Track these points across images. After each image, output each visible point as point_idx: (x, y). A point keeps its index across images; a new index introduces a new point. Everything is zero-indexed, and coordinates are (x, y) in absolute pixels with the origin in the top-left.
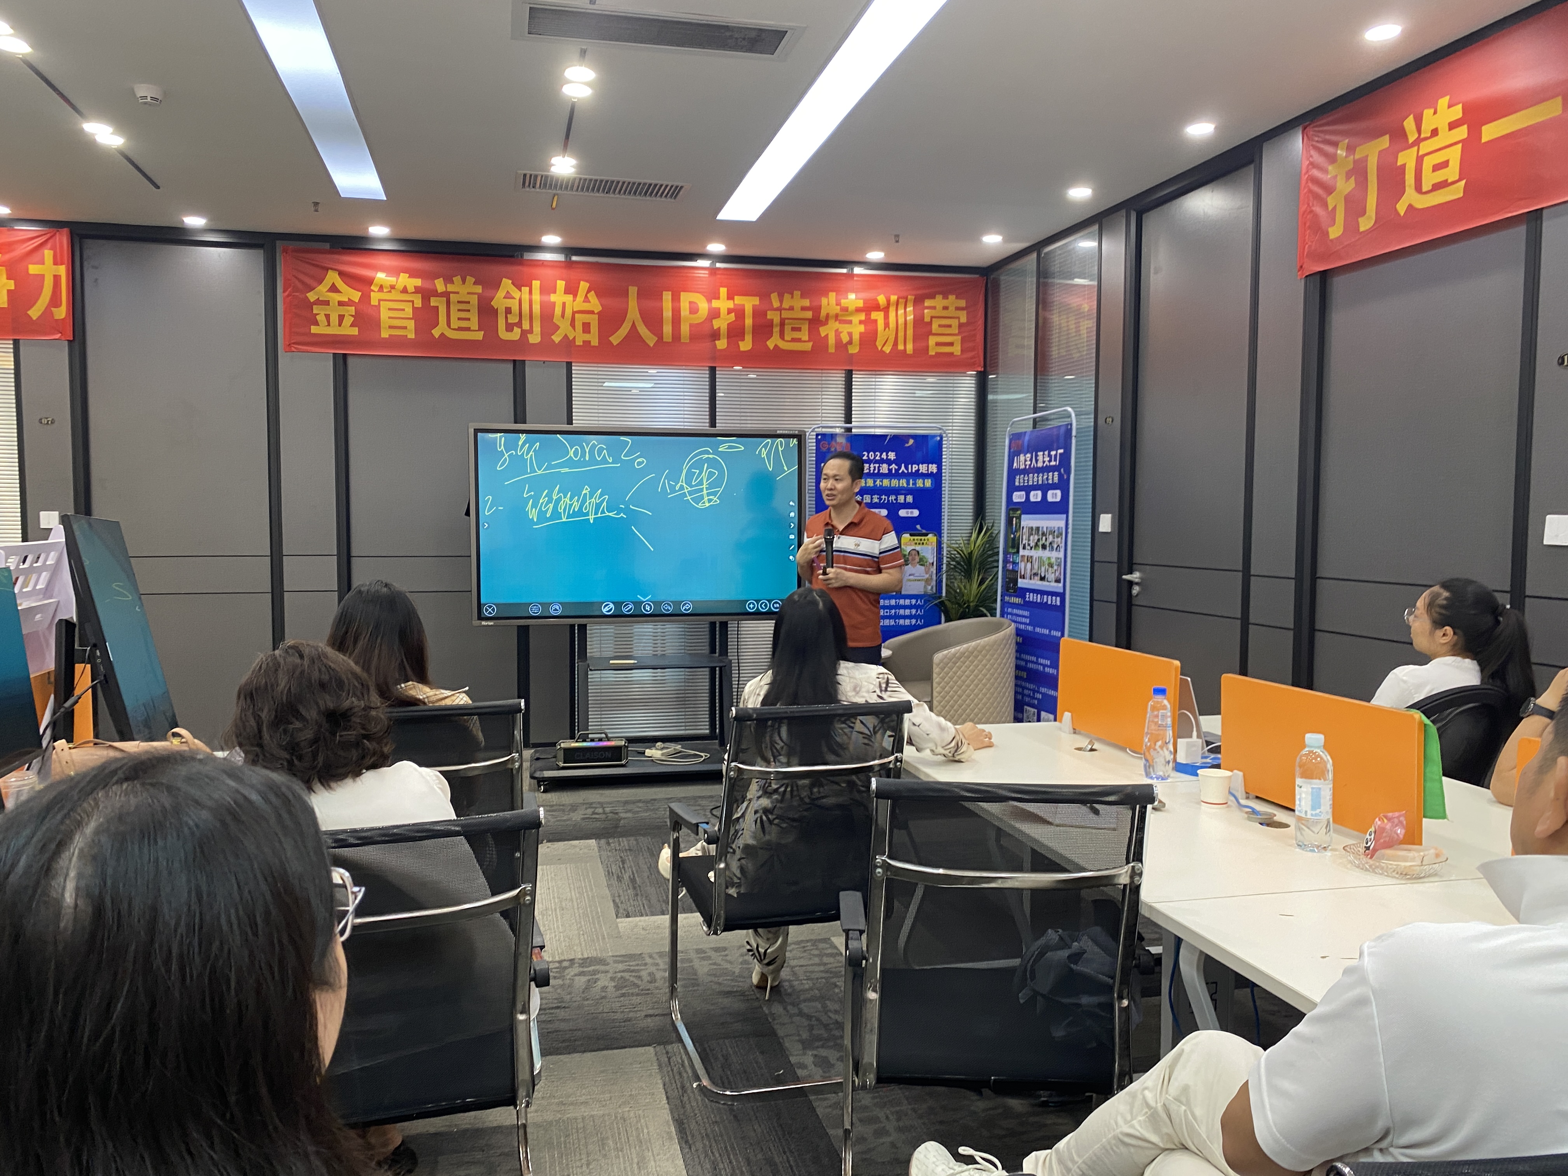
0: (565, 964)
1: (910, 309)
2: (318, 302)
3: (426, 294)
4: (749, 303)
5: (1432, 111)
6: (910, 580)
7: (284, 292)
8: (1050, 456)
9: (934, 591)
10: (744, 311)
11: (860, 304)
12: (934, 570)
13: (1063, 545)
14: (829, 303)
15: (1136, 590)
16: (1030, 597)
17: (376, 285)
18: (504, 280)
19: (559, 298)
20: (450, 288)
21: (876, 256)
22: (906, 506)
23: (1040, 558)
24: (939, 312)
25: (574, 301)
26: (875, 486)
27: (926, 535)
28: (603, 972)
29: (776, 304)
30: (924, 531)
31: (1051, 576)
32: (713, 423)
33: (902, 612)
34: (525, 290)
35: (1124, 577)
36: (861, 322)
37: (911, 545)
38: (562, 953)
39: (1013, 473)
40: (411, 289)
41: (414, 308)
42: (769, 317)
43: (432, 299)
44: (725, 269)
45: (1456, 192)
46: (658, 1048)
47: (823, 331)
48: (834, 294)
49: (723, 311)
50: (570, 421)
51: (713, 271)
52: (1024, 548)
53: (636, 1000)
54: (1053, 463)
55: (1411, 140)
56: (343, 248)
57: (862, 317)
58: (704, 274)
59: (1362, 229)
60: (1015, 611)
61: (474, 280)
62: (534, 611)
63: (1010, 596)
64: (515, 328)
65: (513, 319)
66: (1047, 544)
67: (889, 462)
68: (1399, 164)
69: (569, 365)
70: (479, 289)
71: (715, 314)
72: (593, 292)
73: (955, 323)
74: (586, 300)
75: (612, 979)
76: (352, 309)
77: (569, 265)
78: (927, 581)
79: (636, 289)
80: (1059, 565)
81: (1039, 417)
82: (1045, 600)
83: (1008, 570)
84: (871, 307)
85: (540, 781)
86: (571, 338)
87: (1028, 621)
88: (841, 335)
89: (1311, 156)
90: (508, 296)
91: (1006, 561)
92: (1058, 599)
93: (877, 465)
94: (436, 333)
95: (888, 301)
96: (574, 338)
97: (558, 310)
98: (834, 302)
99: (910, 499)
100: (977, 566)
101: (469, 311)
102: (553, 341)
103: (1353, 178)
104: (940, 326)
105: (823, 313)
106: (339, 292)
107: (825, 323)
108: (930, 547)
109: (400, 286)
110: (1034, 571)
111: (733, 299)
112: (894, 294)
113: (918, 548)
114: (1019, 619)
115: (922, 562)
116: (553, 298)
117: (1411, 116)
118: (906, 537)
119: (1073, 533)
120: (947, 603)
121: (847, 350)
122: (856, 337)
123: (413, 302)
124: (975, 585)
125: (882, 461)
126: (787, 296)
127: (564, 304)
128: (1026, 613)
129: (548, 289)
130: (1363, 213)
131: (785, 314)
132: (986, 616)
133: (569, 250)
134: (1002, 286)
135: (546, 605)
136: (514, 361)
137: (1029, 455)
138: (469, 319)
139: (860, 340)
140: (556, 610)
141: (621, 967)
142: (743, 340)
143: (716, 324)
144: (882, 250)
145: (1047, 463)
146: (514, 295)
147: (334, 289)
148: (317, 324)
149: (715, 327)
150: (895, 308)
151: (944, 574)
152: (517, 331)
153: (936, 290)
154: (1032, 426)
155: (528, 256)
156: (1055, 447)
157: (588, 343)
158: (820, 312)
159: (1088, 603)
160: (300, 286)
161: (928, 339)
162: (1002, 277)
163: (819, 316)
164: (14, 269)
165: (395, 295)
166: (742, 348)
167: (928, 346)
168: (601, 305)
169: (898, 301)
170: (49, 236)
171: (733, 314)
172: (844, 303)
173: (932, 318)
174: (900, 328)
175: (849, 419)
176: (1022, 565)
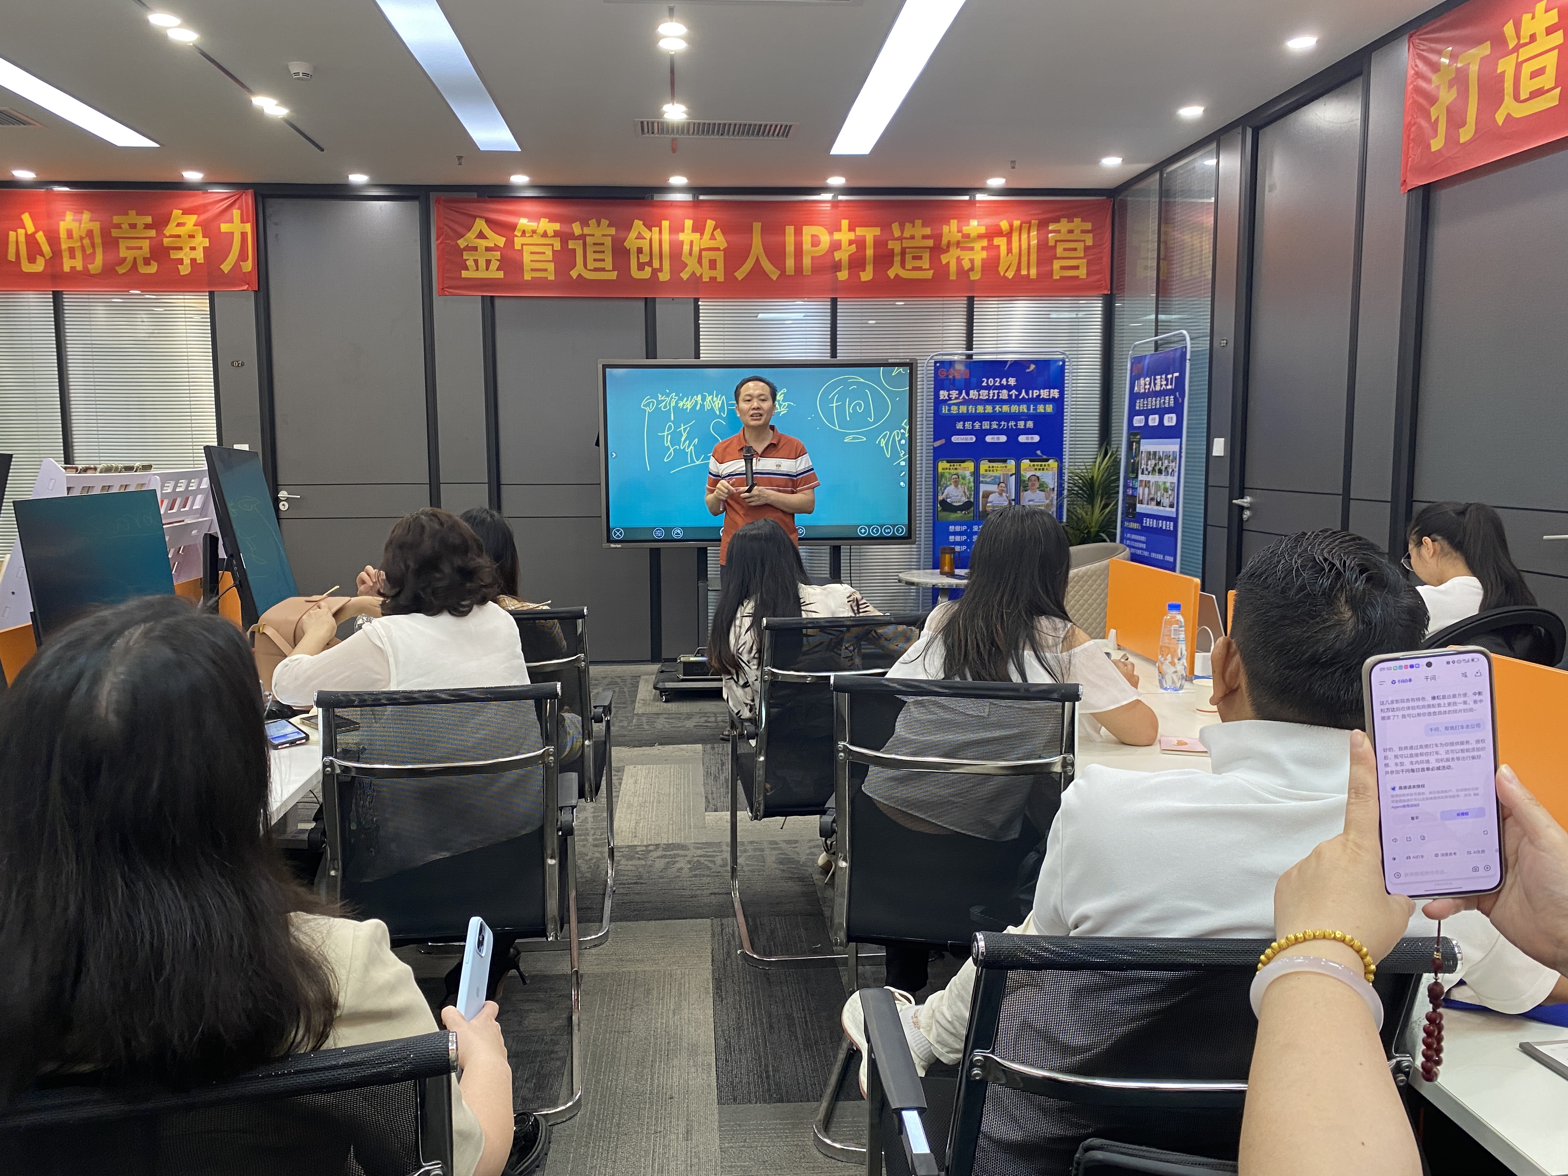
0: (651, 848)
1: (1034, 233)
2: (468, 248)
3: (564, 237)
4: (869, 234)
5: (1530, 15)
7: (437, 240)
8: (1167, 379)
10: (865, 241)
11: (982, 230)
12: (1054, 495)
13: (1177, 469)
14: (951, 230)
15: (1247, 514)
16: (1148, 522)
17: (519, 230)
18: (636, 221)
19: (687, 236)
20: (586, 231)
21: (997, 182)
22: (1026, 431)
23: (1156, 482)
24: (1064, 235)
25: (701, 239)
26: (994, 412)
27: (1047, 460)
28: (682, 856)
29: (897, 233)
30: (1045, 457)
31: (1166, 502)
32: (834, 354)
34: (656, 230)
35: (1234, 501)
36: (983, 248)
37: (1030, 471)
38: (650, 839)
39: (1134, 396)
40: (550, 233)
41: (554, 251)
42: (890, 247)
43: (570, 242)
44: (847, 201)
45: (1551, 100)
46: (715, 920)
47: (944, 259)
48: (956, 221)
49: (845, 244)
50: (697, 356)
51: (835, 204)
52: (1143, 473)
53: (705, 880)
54: (1169, 387)
55: (1511, 46)
56: (489, 197)
57: (985, 243)
58: (827, 207)
59: (1462, 141)
60: (1134, 537)
61: (607, 222)
62: (658, 534)
63: (1130, 521)
64: (646, 267)
65: (644, 259)
66: (1163, 468)
67: (1009, 388)
68: (1499, 71)
69: (696, 300)
70: (612, 231)
72: (719, 230)
73: (1080, 246)
74: (713, 237)
75: (689, 862)
76: (498, 254)
77: (696, 204)
78: (1048, 507)
79: (760, 224)
80: (1173, 490)
81: (1161, 340)
82: (1160, 526)
83: (1128, 495)
84: (993, 233)
85: (663, 691)
86: (698, 275)
87: (1143, 546)
88: (963, 262)
89: (1416, 66)
90: (640, 237)
91: (1126, 486)
92: (1172, 523)
93: (996, 392)
94: (574, 274)
95: (1011, 226)
96: (701, 275)
97: (686, 248)
98: (956, 230)
99: (1030, 424)
100: (1100, 492)
101: (603, 252)
102: (682, 278)
103: (1455, 88)
104: (1065, 250)
105: (944, 241)
106: (485, 238)
107: (947, 250)
108: (1051, 473)
109: (540, 231)
110: (1151, 496)
111: (854, 230)
112: (1017, 219)
113: (1038, 473)
114: (1137, 545)
115: (1042, 487)
116: (681, 237)
117: (1511, 21)
118: (1025, 463)
119: (1186, 457)
121: (969, 277)
122: (978, 264)
123: (552, 245)
124: (1097, 510)
125: (1002, 387)
126: (908, 225)
127: (692, 243)
128: (1143, 538)
129: (677, 229)
130: (1463, 124)
131: (906, 244)
132: (1105, 541)
133: (695, 190)
134: (1129, 207)
135: (668, 530)
136: (646, 298)
137: (1148, 379)
138: (603, 260)
139: (982, 266)
140: (677, 534)
141: (699, 852)
142: (864, 270)
143: (837, 255)
144: (1004, 177)
145: (1164, 386)
146: (645, 236)
147: (481, 235)
148: (467, 269)
149: (837, 259)
150: (1017, 234)
151: (1065, 500)
152: (648, 269)
153: (1060, 213)
154: (1153, 349)
155: (658, 197)
156: (1171, 371)
157: (714, 279)
158: (941, 240)
159: (1202, 528)
160: (451, 234)
161: (1052, 264)
162: (1129, 199)
163: (940, 244)
164: (208, 228)
165: (536, 239)
166: (863, 280)
167: (1052, 270)
168: (727, 242)
169: (1021, 226)
170: (236, 197)
171: (854, 245)
172: (966, 229)
173: (1056, 241)
174: (1023, 252)
175: (969, 346)
176: (1140, 490)
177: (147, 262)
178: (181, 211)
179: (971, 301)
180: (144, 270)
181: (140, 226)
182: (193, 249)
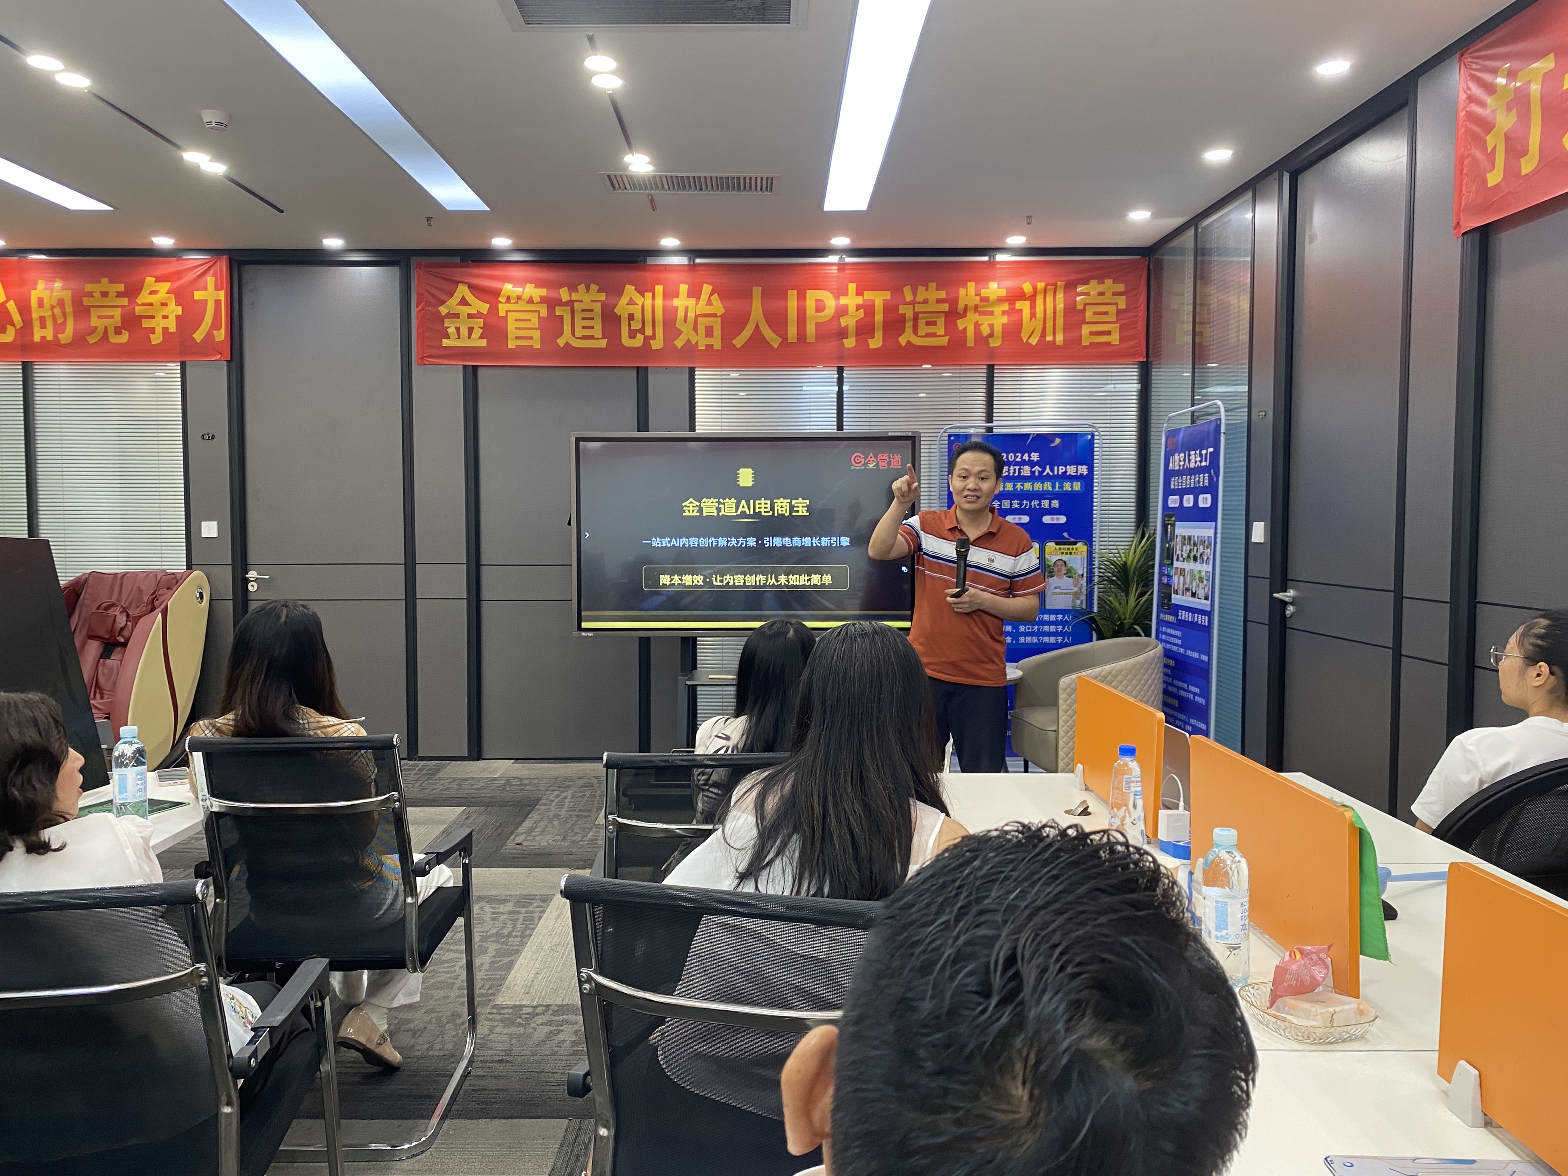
1: (1060, 296)
2: (449, 315)
3: (552, 303)
4: (879, 299)
6: (1054, 593)
7: (417, 306)
8: (1201, 455)
9: (1084, 607)
10: (874, 306)
11: (1003, 293)
13: (1211, 557)
14: (968, 294)
15: (1290, 609)
16: (1184, 615)
17: (504, 296)
18: (627, 286)
20: (575, 296)
21: (1017, 240)
22: (1051, 511)
24: (1094, 297)
25: (697, 304)
26: (1015, 490)
27: (1075, 543)
29: (909, 297)
30: (1072, 540)
31: (1201, 593)
32: (840, 427)
33: (1046, 628)
34: (649, 295)
35: (1275, 595)
36: (1004, 313)
37: (1056, 554)
39: (1169, 474)
40: (536, 299)
41: (540, 318)
42: (900, 312)
43: (557, 308)
44: (854, 263)
47: (961, 324)
48: (973, 284)
49: (852, 309)
50: (692, 428)
51: (842, 266)
52: (1178, 560)
54: (1204, 464)
56: (471, 261)
57: (1006, 307)
58: (834, 270)
59: (1523, 173)
60: (1169, 631)
61: (597, 287)
63: (1165, 613)
64: (638, 335)
65: (637, 325)
66: (1198, 555)
67: (1032, 464)
69: (692, 371)
70: (602, 297)
71: (842, 311)
72: (716, 295)
73: (1112, 309)
74: (709, 303)
76: (481, 321)
77: (692, 267)
78: (1076, 595)
79: (760, 288)
80: (1208, 580)
81: (1197, 411)
82: (1195, 619)
84: (1014, 296)
86: (693, 343)
87: (1179, 642)
88: (982, 327)
89: (1468, 88)
90: (631, 302)
91: (1161, 574)
92: (1207, 618)
93: (1017, 468)
94: (561, 342)
95: (1035, 288)
96: (697, 342)
97: (681, 314)
98: (973, 293)
99: (1055, 504)
100: (1136, 579)
101: (592, 319)
102: (676, 347)
103: (1514, 110)
104: (1095, 313)
105: (961, 306)
106: (467, 304)
107: (964, 315)
108: (1079, 557)
109: (526, 297)
110: (1186, 586)
111: (862, 295)
112: (1041, 281)
113: (1065, 558)
114: (1173, 640)
115: (1070, 573)
116: (676, 302)
118: (1051, 546)
119: (1222, 543)
120: (1097, 619)
121: (988, 344)
122: (998, 329)
123: (539, 312)
124: (1132, 601)
125: (1023, 463)
126: (921, 289)
127: (687, 309)
128: (1178, 633)
129: (671, 294)
130: (1526, 152)
131: (919, 308)
132: (1138, 635)
133: (691, 253)
134: (1165, 267)
136: (638, 368)
137: (1183, 455)
138: (592, 327)
139: (1003, 332)
142: (873, 337)
143: (844, 322)
144: (1024, 235)
145: (1198, 463)
146: (637, 301)
147: (464, 302)
148: (448, 337)
149: (843, 325)
150: (1042, 296)
151: (1096, 587)
152: (640, 337)
153: (1090, 274)
154: (1190, 421)
155: (651, 261)
156: (1206, 443)
157: (709, 347)
158: (957, 304)
159: (1242, 624)
160: (432, 300)
161: (1081, 329)
162: (1166, 257)
163: (956, 309)
164: (182, 296)
165: (521, 306)
166: (872, 346)
167: (1081, 336)
168: (724, 308)
169: (1046, 289)
170: (211, 263)
171: (862, 310)
172: (984, 292)
173: (1085, 305)
174: (1048, 317)
175: (989, 418)
176: (1175, 579)
177: (118, 331)
178: (154, 279)
179: (991, 369)
180: (115, 339)
181: (112, 294)
182: (165, 317)
